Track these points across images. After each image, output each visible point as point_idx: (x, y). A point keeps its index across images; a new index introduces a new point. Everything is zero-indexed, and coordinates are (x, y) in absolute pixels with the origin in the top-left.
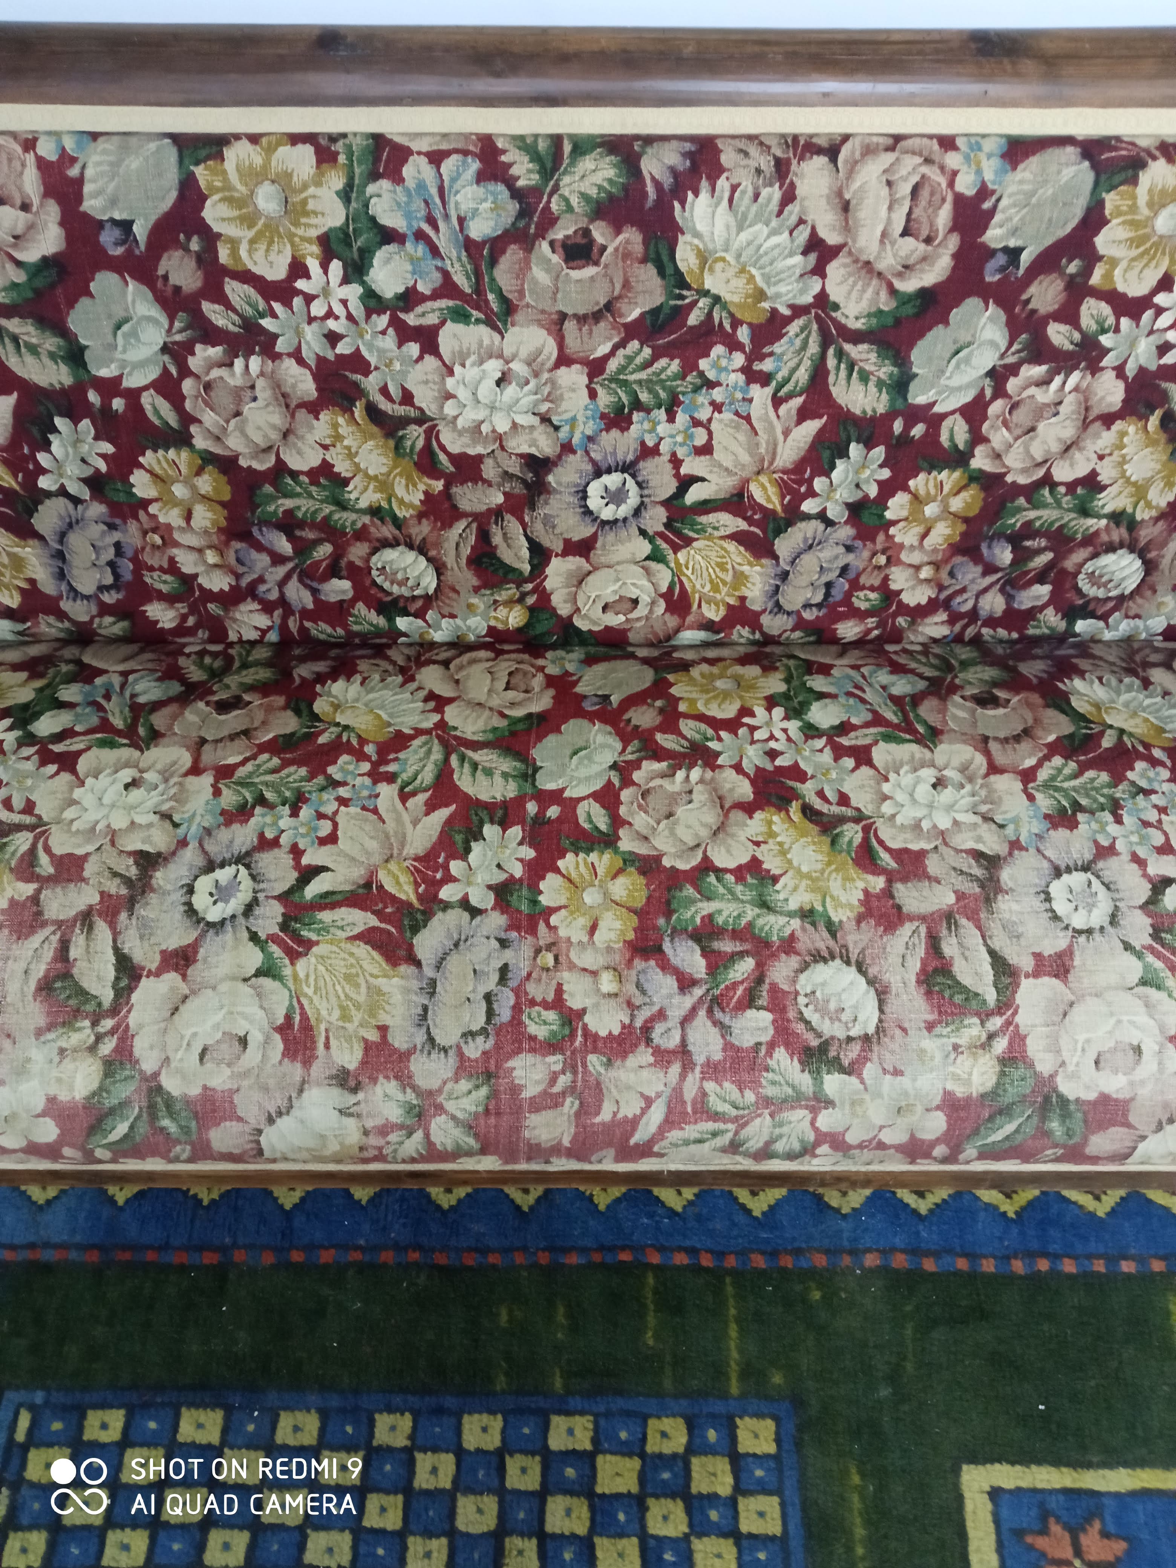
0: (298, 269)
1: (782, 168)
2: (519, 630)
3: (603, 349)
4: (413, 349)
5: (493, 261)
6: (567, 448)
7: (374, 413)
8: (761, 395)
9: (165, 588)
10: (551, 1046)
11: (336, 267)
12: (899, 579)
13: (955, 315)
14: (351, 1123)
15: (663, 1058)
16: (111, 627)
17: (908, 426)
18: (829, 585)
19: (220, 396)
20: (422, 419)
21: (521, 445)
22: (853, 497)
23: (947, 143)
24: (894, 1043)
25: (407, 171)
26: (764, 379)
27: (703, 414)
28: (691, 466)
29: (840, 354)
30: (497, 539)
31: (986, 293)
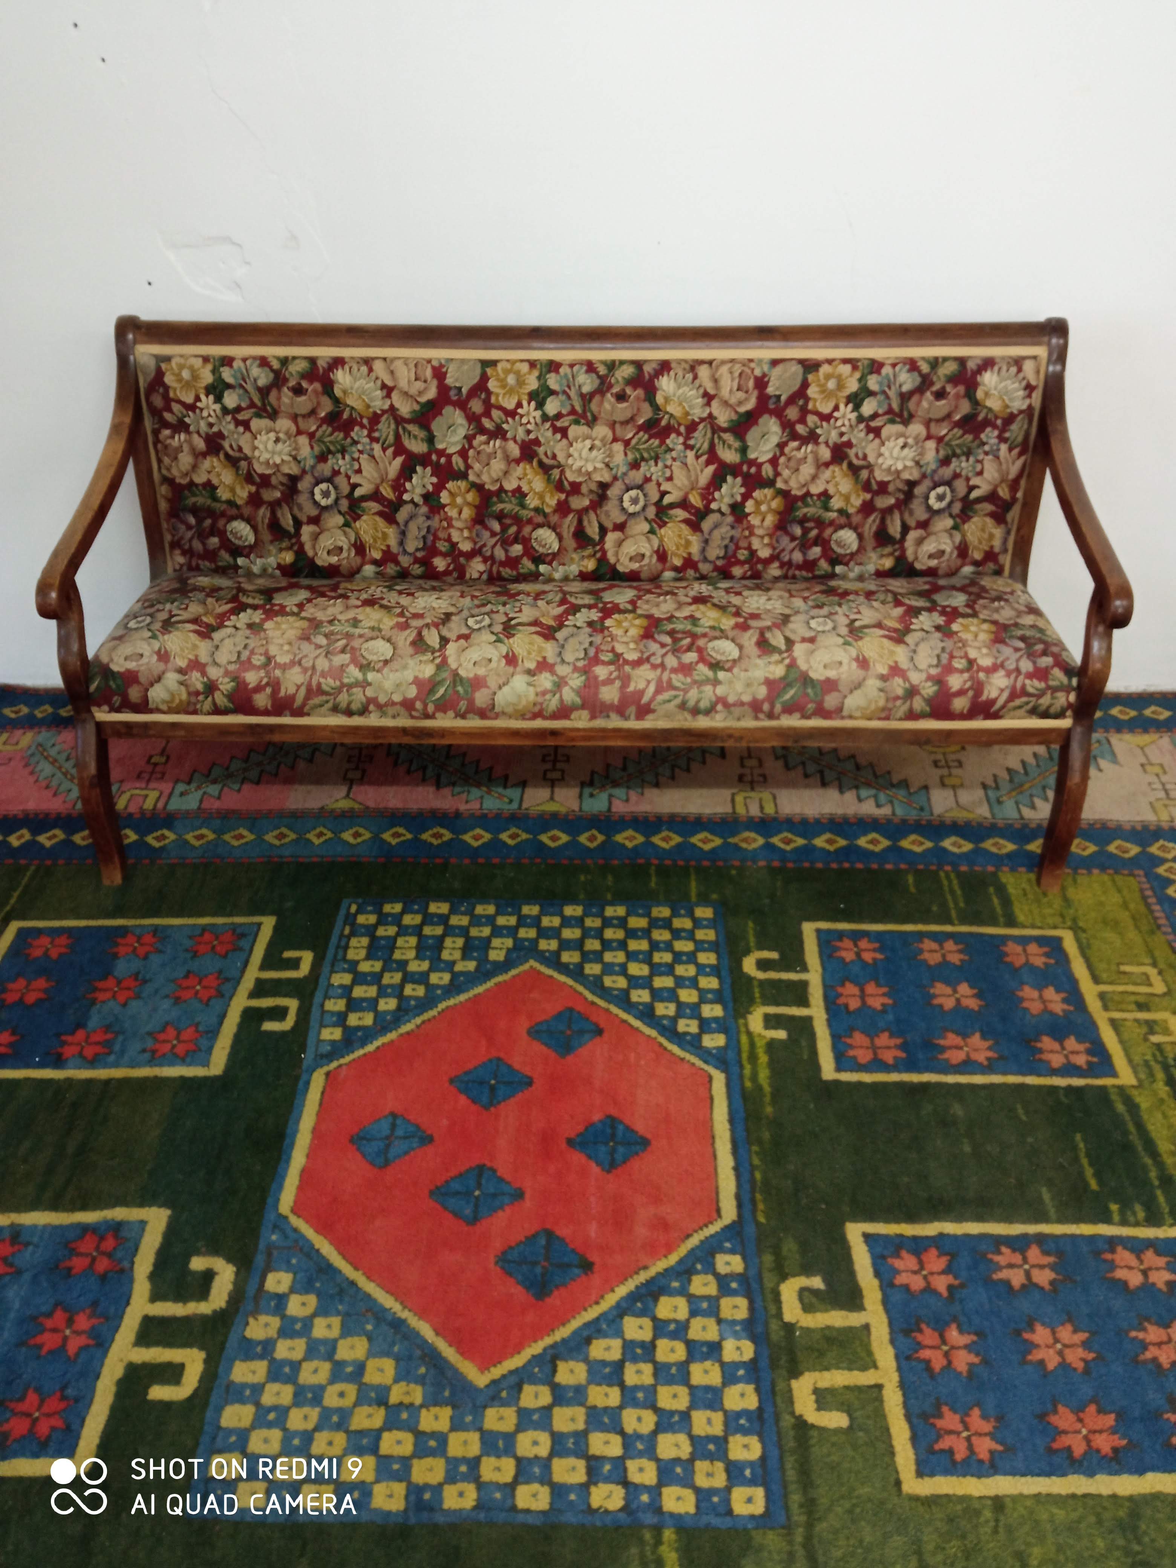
0: (519, 405)
1: (692, 368)
2: (593, 572)
3: (630, 435)
4: (558, 436)
5: (590, 400)
6: (615, 478)
7: (541, 464)
8: (691, 454)
9: (443, 549)
10: (610, 663)
11: (533, 404)
12: (756, 544)
13: (761, 421)
14: (531, 689)
15: (654, 667)
16: (417, 570)
17: (749, 468)
18: (726, 547)
19: (483, 457)
20: (559, 466)
21: (597, 477)
22: (731, 502)
23: (751, 361)
24: (744, 664)
25: (561, 370)
26: (691, 448)
27: (669, 463)
28: (665, 486)
29: (720, 438)
30: (585, 523)
31: (772, 413)
